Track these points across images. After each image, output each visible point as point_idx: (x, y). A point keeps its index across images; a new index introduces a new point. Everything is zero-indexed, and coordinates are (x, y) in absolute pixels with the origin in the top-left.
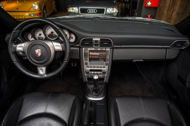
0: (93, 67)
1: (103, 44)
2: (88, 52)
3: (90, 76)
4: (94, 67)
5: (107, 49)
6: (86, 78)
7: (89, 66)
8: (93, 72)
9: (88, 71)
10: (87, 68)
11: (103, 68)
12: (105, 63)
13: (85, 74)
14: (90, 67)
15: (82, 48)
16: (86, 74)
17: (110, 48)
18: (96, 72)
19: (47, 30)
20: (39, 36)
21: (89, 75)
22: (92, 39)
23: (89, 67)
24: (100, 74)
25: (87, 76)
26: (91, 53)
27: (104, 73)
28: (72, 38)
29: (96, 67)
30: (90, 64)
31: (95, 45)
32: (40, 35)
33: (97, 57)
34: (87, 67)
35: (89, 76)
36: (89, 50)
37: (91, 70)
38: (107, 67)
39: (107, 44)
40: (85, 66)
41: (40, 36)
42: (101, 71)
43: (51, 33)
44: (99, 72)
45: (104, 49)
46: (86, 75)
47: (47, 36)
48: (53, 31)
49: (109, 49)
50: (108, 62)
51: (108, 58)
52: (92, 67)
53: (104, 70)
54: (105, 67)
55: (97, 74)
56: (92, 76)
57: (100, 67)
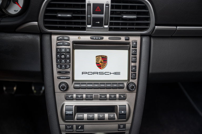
0: (87, 99)
2: (71, 47)
3: (77, 128)
4: (91, 99)
5: (132, 39)
6: (63, 133)
7: (75, 96)
8: (85, 116)
9: (71, 112)
10: (67, 103)
11: (120, 99)
12: (125, 84)
13: (61, 122)
14: (77, 99)
15: (51, 34)
16: (64, 120)
17: (142, 36)
18: (96, 115)
21: (75, 126)
23: (72, 99)
24: (111, 120)
25: (66, 128)
27: (123, 117)
29: (96, 99)
30: (75, 88)
31: (94, 25)
34: (67, 99)
36: (74, 42)
37: (80, 109)
38: (132, 96)
39: (135, 17)
40: (60, 96)
42: (111, 109)
44: (106, 115)
45: (123, 39)
46: (63, 125)
49: (138, 39)
50: (136, 80)
51: (135, 67)
52: (82, 99)
53: (123, 108)
54: (124, 99)
55: (101, 120)
56: (82, 127)
57: (111, 99)
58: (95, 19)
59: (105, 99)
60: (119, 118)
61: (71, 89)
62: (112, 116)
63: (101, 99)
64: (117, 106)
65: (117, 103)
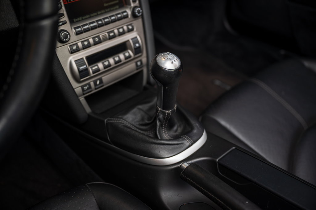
0: (96, 43)
3: (95, 82)
4: (100, 42)
6: (82, 99)
7: (80, 45)
8: (100, 65)
9: (84, 67)
10: (73, 58)
11: (129, 31)
12: (129, 12)
13: (74, 84)
14: (85, 47)
16: (78, 81)
18: (111, 61)
21: (92, 84)
23: (78, 50)
24: (128, 60)
25: (83, 90)
27: (138, 51)
29: (105, 40)
30: (78, 34)
34: (72, 52)
35: (90, 87)
37: (93, 59)
38: (138, 23)
42: (122, 47)
44: (122, 56)
46: (77, 87)
52: (89, 46)
53: (135, 40)
54: (132, 30)
55: (119, 63)
56: (101, 81)
57: (121, 34)
59: (114, 37)
60: (135, 54)
61: (74, 38)
62: (127, 54)
63: (111, 38)
64: (128, 41)
65: (128, 37)
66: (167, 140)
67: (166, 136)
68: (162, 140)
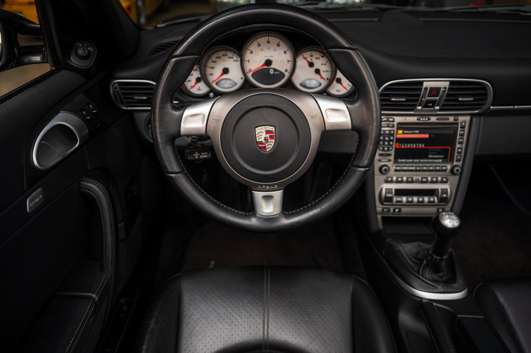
0: (407, 182)
1: (457, 101)
2: (395, 129)
3: (394, 210)
4: (412, 182)
5: (461, 119)
6: (379, 217)
7: (395, 178)
8: (404, 199)
9: (390, 195)
10: (385, 186)
11: (442, 182)
12: (449, 167)
13: (378, 204)
14: (397, 182)
16: (381, 203)
17: (472, 115)
18: (415, 199)
19: (251, 52)
20: (222, 75)
21: (392, 209)
22: (421, 83)
23: (392, 182)
24: (431, 204)
25: (383, 211)
26: (400, 132)
27: (444, 200)
28: (339, 81)
29: (417, 182)
30: (396, 171)
31: (426, 106)
32: (226, 71)
33: (421, 146)
34: (387, 182)
35: (389, 211)
36: (399, 124)
37: (399, 192)
38: (454, 179)
39: (472, 99)
40: (379, 178)
41: (225, 76)
42: (431, 193)
43: (263, 66)
44: (426, 199)
45: (451, 119)
46: (379, 207)
47: (250, 75)
48: (271, 59)
49: (468, 118)
50: (461, 162)
51: (461, 148)
52: (402, 182)
53: (445, 191)
54: (446, 182)
55: (420, 204)
56: (400, 210)
57: (432, 182)
58: (428, 102)
59: (426, 182)
60: (439, 201)
61: (392, 172)
62: (432, 199)
63: (422, 182)
64: (438, 190)
65: (439, 187)
66: (426, 279)
67: (428, 275)
68: (422, 276)
